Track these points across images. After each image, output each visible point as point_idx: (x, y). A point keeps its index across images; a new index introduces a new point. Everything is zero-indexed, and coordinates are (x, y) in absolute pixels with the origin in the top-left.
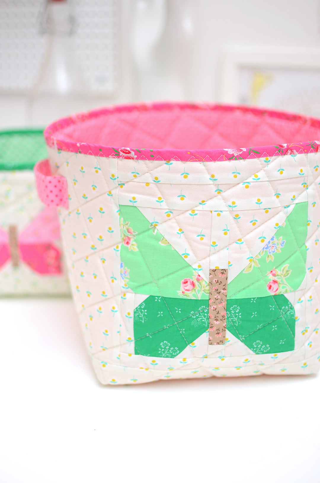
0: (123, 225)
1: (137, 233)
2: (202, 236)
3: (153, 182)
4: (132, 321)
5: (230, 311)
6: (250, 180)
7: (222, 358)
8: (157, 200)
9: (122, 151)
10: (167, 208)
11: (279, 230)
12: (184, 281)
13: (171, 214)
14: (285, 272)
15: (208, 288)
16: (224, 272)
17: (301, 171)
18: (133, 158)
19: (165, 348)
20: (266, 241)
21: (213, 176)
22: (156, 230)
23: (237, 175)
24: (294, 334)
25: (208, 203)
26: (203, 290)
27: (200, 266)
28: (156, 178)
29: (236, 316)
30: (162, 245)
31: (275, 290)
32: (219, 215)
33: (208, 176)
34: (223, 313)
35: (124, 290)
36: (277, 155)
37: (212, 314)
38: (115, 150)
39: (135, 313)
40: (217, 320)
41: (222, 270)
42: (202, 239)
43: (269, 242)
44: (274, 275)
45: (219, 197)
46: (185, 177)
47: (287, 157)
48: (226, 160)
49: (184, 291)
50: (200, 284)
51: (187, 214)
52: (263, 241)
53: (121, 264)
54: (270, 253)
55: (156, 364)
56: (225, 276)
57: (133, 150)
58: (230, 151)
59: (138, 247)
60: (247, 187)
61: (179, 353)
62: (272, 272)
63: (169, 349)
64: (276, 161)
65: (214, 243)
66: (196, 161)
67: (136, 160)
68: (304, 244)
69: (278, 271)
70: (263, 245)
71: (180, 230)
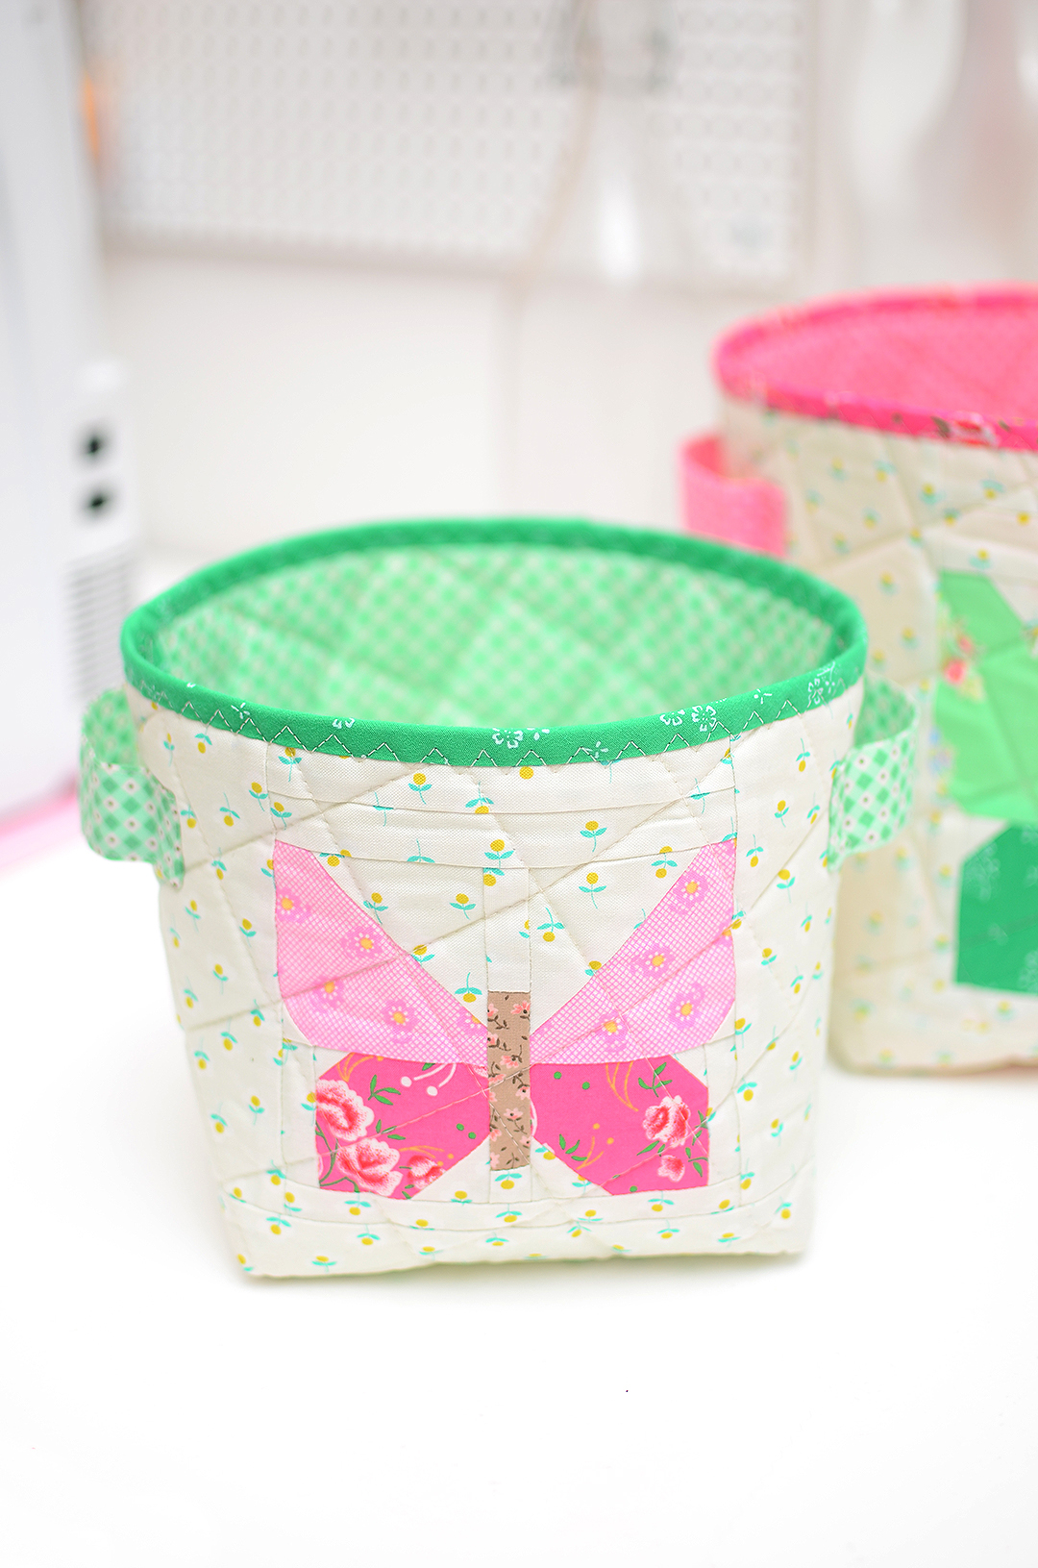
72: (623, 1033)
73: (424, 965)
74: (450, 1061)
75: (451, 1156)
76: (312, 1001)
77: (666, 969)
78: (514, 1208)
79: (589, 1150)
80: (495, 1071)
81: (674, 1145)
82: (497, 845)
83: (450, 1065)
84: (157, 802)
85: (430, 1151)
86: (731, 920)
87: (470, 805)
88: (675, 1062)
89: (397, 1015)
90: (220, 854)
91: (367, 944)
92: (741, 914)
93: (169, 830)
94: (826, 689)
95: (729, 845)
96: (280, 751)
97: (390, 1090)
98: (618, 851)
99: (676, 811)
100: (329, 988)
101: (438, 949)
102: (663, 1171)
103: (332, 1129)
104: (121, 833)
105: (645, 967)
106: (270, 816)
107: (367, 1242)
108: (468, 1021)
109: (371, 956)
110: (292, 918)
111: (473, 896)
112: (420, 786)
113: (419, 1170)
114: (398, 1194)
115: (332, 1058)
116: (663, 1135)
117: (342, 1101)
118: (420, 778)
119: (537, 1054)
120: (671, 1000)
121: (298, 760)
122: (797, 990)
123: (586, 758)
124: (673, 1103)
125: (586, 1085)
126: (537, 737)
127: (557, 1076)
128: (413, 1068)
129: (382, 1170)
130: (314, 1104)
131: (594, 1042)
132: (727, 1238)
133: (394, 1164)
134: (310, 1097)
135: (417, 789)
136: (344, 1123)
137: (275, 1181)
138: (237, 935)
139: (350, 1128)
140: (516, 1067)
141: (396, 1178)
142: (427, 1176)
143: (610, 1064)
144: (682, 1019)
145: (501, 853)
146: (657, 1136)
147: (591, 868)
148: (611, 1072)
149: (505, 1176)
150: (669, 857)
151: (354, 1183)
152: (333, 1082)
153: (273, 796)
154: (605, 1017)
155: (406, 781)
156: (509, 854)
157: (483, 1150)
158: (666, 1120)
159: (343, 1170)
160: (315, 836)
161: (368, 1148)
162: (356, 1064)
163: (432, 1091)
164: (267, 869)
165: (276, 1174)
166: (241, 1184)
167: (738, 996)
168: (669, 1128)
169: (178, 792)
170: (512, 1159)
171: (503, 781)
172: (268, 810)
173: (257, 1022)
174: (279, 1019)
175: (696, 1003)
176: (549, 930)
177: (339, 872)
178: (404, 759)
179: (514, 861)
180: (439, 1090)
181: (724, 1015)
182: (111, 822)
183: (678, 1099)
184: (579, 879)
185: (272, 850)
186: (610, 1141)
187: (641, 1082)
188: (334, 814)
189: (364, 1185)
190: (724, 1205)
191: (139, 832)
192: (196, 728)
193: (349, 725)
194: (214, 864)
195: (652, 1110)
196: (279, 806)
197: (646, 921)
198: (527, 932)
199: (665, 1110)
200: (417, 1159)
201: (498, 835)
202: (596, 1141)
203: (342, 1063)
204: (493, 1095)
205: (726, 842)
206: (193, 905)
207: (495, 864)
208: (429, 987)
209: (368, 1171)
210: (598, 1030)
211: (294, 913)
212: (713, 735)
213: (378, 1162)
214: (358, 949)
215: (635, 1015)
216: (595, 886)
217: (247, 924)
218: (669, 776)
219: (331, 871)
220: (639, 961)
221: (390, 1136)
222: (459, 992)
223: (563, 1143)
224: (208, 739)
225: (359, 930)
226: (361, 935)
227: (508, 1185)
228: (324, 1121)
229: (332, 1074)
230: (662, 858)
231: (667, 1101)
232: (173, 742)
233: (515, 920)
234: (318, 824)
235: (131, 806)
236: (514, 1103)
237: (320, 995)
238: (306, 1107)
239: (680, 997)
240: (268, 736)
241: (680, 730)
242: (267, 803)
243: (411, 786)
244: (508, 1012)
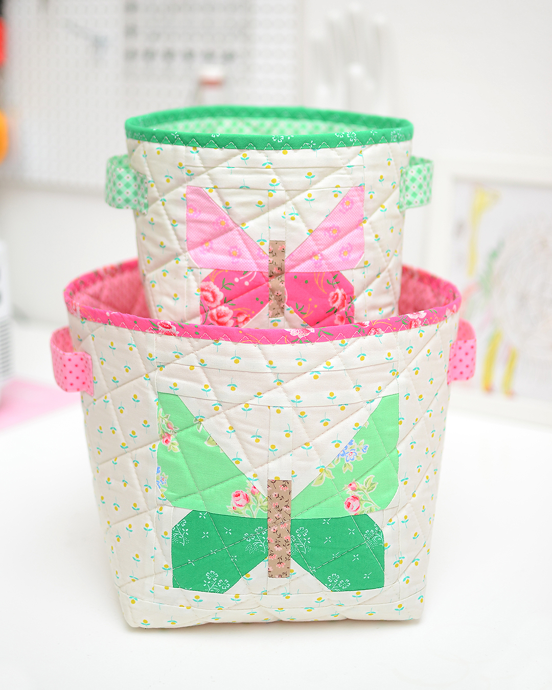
0: (162, 418)
1: (178, 429)
2: (258, 437)
3: (199, 365)
4: (170, 542)
5: (295, 535)
6: (320, 368)
7: (287, 595)
8: (204, 388)
9: (161, 325)
10: (216, 399)
11: (360, 431)
12: (235, 494)
13: (220, 407)
14: (368, 486)
15: (266, 503)
16: (286, 483)
17: (389, 355)
18: (175, 335)
19: (212, 580)
20: (342, 446)
21: (271, 363)
22: (201, 426)
23: (302, 362)
24: (383, 566)
25: (265, 396)
26: (260, 507)
27: (255, 475)
28: (202, 361)
29: (303, 542)
30: (207, 445)
31: (355, 508)
32: (278, 412)
33: (265, 363)
34: (286, 536)
35: (161, 502)
36: (357, 335)
37: (273, 538)
38: (153, 323)
39: (173, 532)
40: (278, 546)
41: (284, 481)
42: (258, 441)
43: (346, 447)
44: (354, 489)
45: (280, 388)
46: (237, 362)
47: (371, 338)
48: (288, 343)
49: (236, 506)
50: (256, 498)
51: (240, 408)
52: (337, 446)
53: (158, 468)
54: (347, 461)
55: (201, 601)
56: (288, 489)
57: (174, 325)
58: (293, 332)
59: (180, 447)
60: (316, 377)
61: (230, 587)
62: (350, 485)
63: (217, 581)
64: (355, 344)
65: (273, 446)
66: (250, 343)
67: (178, 337)
68: (395, 448)
69: (360, 484)
70: (338, 450)
71: (231, 428)
72: (321, 260)
73: (245, 230)
74: (254, 270)
75: (253, 312)
76: (201, 251)
77: (337, 235)
79: (307, 310)
80: (271, 274)
81: (340, 309)
82: (274, 181)
83: (254, 272)
84: (139, 181)
85: (245, 310)
86: (362, 219)
87: (264, 165)
88: (341, 274)
90: (164, 195)
91: (223, 224)
93: (143, 191)
94: (398, 136)
95: (361, 188)
96: (191, 149)
97: (230, 284)
98: (319, 185)
99: (341, 171)
100: (207, 244)
101: (250, 224)
102: (336, 321)
103: (206, 302)
104: (123, 197)
108: (261, 253)
109: (224, 229)
111: (264, 202)
112: (245, 159)
113: (241, 319)
116: (337, 305)
117: (211, 290)
118: (245, 155)
120: (340, 249)
121: (197, 152)
122: (388, 254)
123: (307, 147)
124: (340, 292)
125: (306, 281)
126: (289, 138)
127: (296, 277)
128: (240, 273)
129: (226, 319)
130: (200, 292)
131: (310, 263)
133: (231, 316)
135: (244, 159)
136: (211, 299)
138: (170, 227)
139: (214, 301)
140: (280, 272)
141: (232, 322)
142: (244, 321)
143: (316, 273)
144: (344, 257)
145: (275, 184)
146: (334, 305)
147: (309, 192)
148: (316, 276)
150: (339, 189)
152: (208, 282)
153: (187, 167)
154: (314, 253)
155: (240, 157)
156: (278, 184)
158: (337, 298)
159: (211, 320)
160: (203, 181)
161: (221, 310)
162: (217, 274)
163: (247, 283)
168: (338, 303)
169: (148, 174)
170: (277, 313)
171: (277, 156)
172: (185, 174)
173: (177, 262)
174: (187, 259)
175: (349, 252)
176: (293, 216)
177: (213, 195)
178: (238, 148)
179: (280, 187)
180: (249, 283)
181: (360, 257)
182: (119, 192)
183: (342, 290)
184: (304, 195)
187: (328, 281)
188: (211, 171)
191: (131, 196)
192: (156, 146)
193: (218, 136)
194: (161, 200)
195: (332, 294)
196: (189, 171)
197: (330, 214)
198: (284, 216)
199: (337, 294)
200: (240, 314)
201: (274, 177)
202: (310, 306)
203: (211, 274)
204: (270, 285)
205: (360, 186)
206: (152, 219)
207: (273, 188)
208: (247, 240)
209: (221, 320)
210: (311, 259)
211: (194, 214)
212: (356, 144)
213: (225, 315)
214: (219, 226)
215: (325, 253)
216: (311, 198)
217: (175, 220)
218: (339, 157)
219: (210, 195)
220: (328, 230)
221: (230, 304)
222: (258, 241)
223: (297, 307)
224: (161, 149)
225: (220, 218)
226: (221, 220)
227: (275, 324)
228: (205, 299)
229: (207, 279)
230: (336, 189)
231: (338, 291)
232: (147, 154)
233: (280, 211)
234: (205, 176)
235: (128, 185)
236: (278, 288)
237: (203, 247)
238: (197, 294)
239: (343, 248)
240: (186, 143)
241: (342, 140)
242: (185, 171)
243: (242, 159)
244: (277, 249)
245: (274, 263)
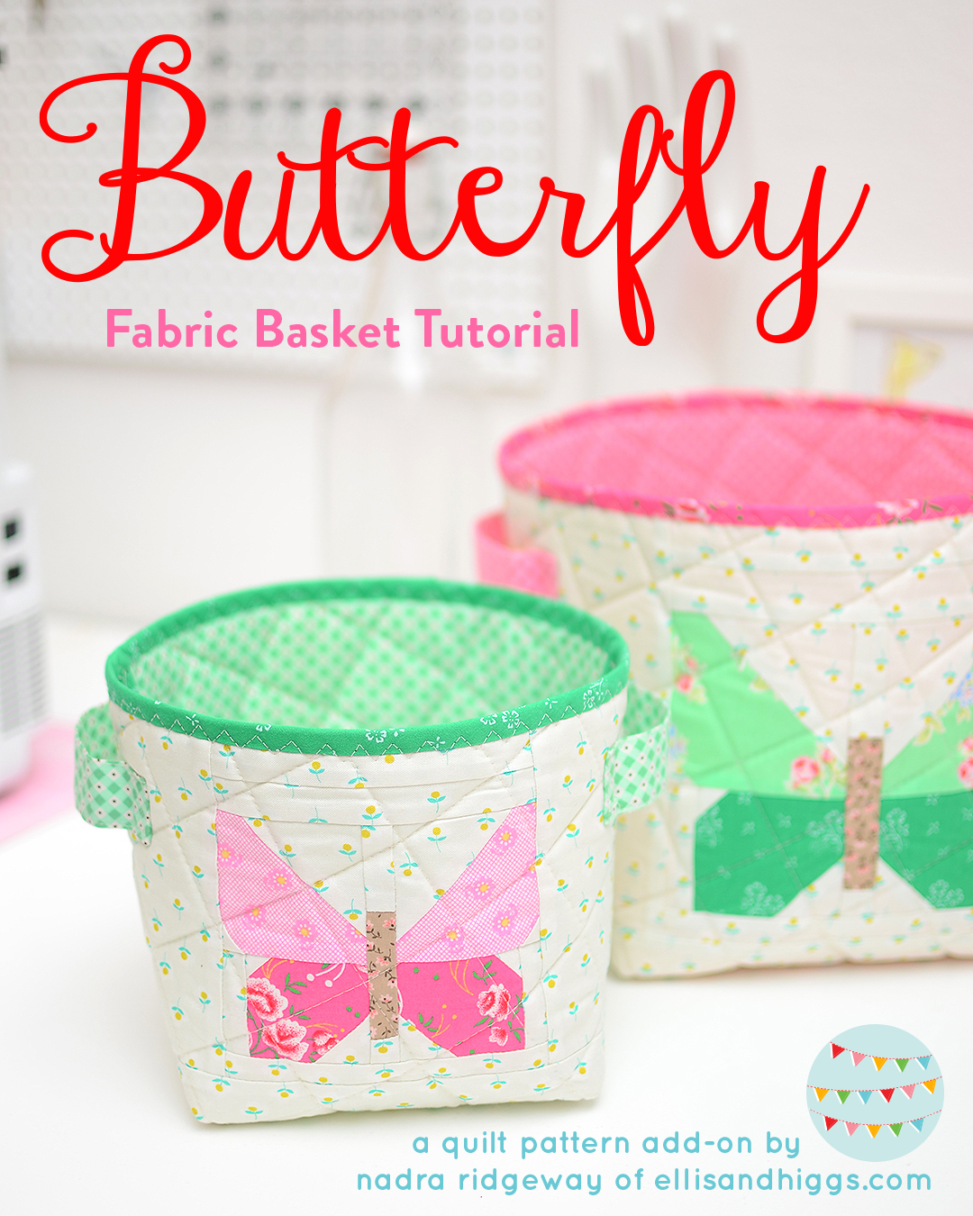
72: (461, 939)
73: (321, 894)
74: (341, 962)
75: (343, 1030)
76: (244, 922)
77: (490, 894)
78: (387, 1066)
79: (440, 1023)
80: (373, 968)
81: (500, 1019)
82: (371, 810)
83: (341, 965)
84: (133, 785)
85: (327, 1027)
86: (535, 859)
87: (351, 782)
88: (498, 960)
89: (305, 931)
90: (179, 821)
91: (282, 881)
92: (541, 855)
93: (142, 804)
94: (596, 697)
95: (531, 806)
96: (221, 747)
97: (299, 984)
98: (454, 812)
99: (494, 783)
100: (255, 913)
101: (331, 883)
102: (492, 1039)
103: (258, 1013)
104: (107, 808)
105: (475, 893)
106: (213, 792)
107: (284, 1095)
108: (353, 933)
109: (285, 889)
110: (229, 863)
111: (355, 845)
112: (317, 770)
113: (321, 1041)
114: (306, 1059)
115: (258, 962)
116: (492, 1012)
117: (266, 993)
118: (317, 765)
119: (402, 955)
120: (494, 916)
121: (232, 754)
122: (584, 909)
123: (430, 748)
124: (498, 989)
125: (436, 977)
126: (396, 734)
127: (416, 970)
128: (316, 967)
129: (294, 1041)
130: (247, 995)
131: (441, 946)
132: (540, 1088)
133: (303, 1037)
134: (243, 990)
135: (315, 772)
136: (268, 1009)
137: (219, 1053)
138: (191, 877)
139: (272, 1012)
140: (387, 964)
141: (305, 1047)
142: (326, 1045)
143: (452, 962)
144: (502, 929)
145: (373, 815)
146: (487, 1013)
147: (435, 824)
148: (454, 967)
149: (381, 1043)
150: (490, 816)
151: (275, 1052)
152: (259, 979)
153: (216, 779)
154: (448, 928)
155: (309, 766)
156: (378, 815)
157: (365, 1026)
158: (493, 1000)
159: (267, 1042)
160: (245, 806)
161: (284, 1026)
162: (275, 966)
163: (329, 983)
164: (211, 829)
165: (219, 1047)
166: (194, 1056)
167: (541, 913)
168: (496, 1007)
169: (149, 778)
170: (387, 1032)
171: (374, 765)
172: (212, 789)
173: (205, 939)
174: (221, 936)
175: (512, 918)
176: (407, 868)
177: (262, 831)
178: (305, 752)
179: (382, 820)
180: (334, 982)
181: (532, 926)
182: (100, 800)
183: (501, 986)
184: (429, 829)
185: (215, 816)
186: (454, 1017)
187: (474, 974)
188: (255, 790)
189: (282, 1053)
190: (537, 1063)
191: (120, 807)
192: (162, 732)
193: (267, 729)
194: (174, 828)
195: (483, 994)
196: (219, 786)
197: (474, 861)
198: (392, 869)
199: (492, 994)
200: (319, 1033)
201: (372, 802)
202: (445, 1016)
203: (265, 965)
204: (371, 986)
205: (529, 805)
206: (159, 857)
207: (369, 822)
208: (326, 909)
209: (284, 1043)
210: (443, 938)
211: (230, 860)
212: (518, 731)
213: (292, 1036)
214: (276, 884)
215: (469, 926)
216: (439, 837)
217: (197, 869)
218: (488, 759)
220: (471, 888)
221: (300, 1017)
223: (421, 1020)
224: (169, 740)
225: (276, 871)
226: (277, 874)
227: (383, 1050)
228: (253, 1007)
229: (258, 974)
230: (484, 816)
231: (493, 988)
232: (145, 743)
233: (384, 861)
234: (247, 797)
235: (114, 788)
236: (386, 990)
237: (250, 918)
238: (241, 998)
239: (500, 914)
240: (212, 737)
241: (494, 728)
242: (211, 784)
243: (311, 771)
244: (381, 926)
245: (376, 949)
